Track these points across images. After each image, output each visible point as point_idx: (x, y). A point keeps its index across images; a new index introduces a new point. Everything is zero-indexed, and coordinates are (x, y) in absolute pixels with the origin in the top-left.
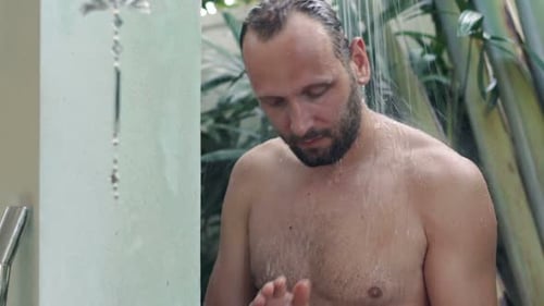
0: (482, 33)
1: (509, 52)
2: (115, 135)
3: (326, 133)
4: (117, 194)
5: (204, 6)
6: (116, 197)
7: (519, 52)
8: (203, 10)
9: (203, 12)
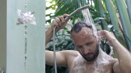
0: (113, 30)
1: (120, 34)
2: (25, 54)
3: (92, 53)
4: (25, 68)
5: (46, 23)
6: (25, 69)
7: (122, 34)
8: (46, 24)
9: (46, 25)
